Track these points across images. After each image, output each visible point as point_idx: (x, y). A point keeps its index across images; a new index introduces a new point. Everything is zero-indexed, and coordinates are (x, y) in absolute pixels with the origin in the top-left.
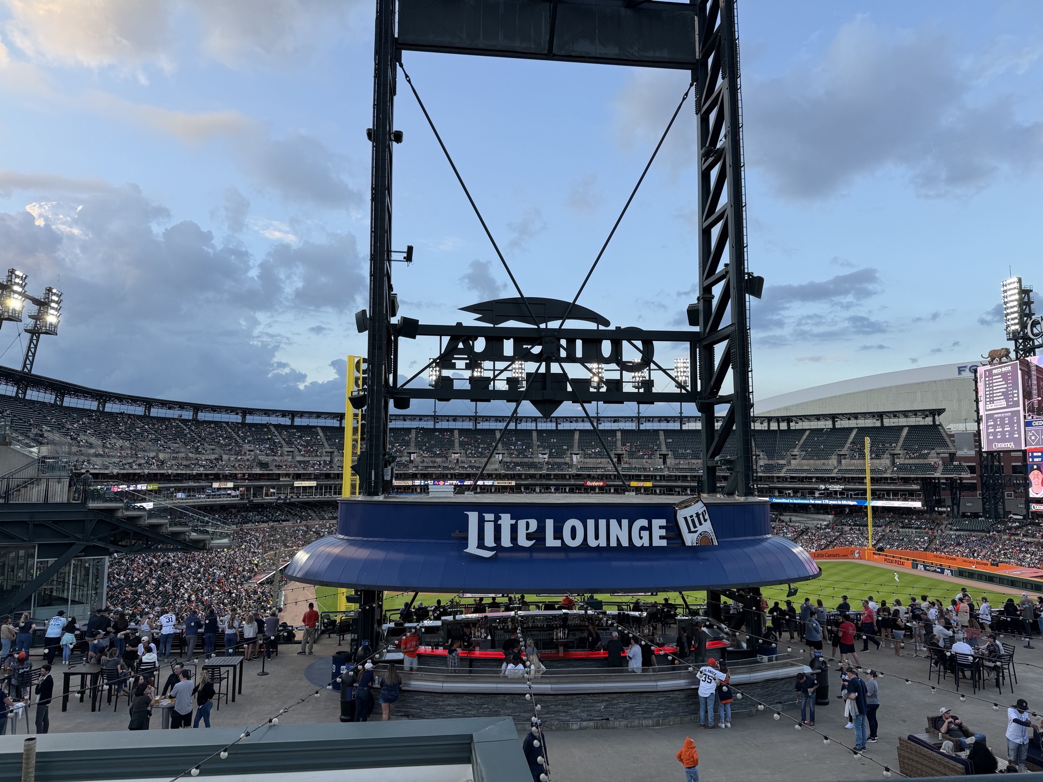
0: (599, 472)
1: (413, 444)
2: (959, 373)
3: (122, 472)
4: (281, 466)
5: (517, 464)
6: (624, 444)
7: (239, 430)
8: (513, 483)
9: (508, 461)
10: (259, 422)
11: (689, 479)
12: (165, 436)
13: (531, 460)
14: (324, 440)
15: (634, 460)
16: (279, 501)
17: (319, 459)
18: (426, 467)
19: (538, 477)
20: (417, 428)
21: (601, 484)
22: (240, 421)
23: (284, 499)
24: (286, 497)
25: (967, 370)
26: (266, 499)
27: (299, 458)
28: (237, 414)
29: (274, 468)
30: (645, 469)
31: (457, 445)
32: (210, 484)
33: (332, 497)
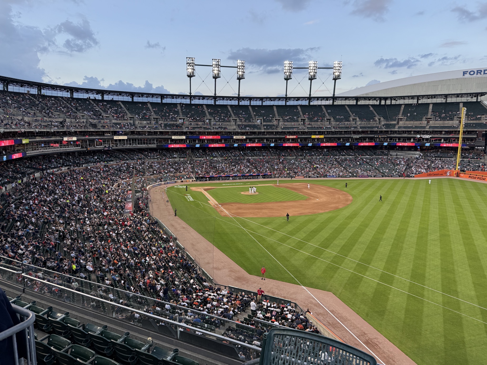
0: (295, 130)
1: (181, 114)
2: (464, 75)
3: (6, 131)
4: (105, 126)
5: (246, 126)
6: (304, 114)
7: (71, 102)
8: (244, 137)
9: (240, 124)
10: (82, 98)
11: (343, 133)
12: (24, 106)
13: (253, 123)
14: (126, 110)
15: (313, 123)
16: (105, 149)
17: (126, 122)
18: (194, 128)
19: (257, 133)
20: (180, 104)
21: (295, 137)
22: (69, 96)
23: (108, 148)
24: (109, 146)
25: (468, 73)
26: (97, 148)
27: (114, 121)
28: (68, 92)
29: (100, 127)
30: (321, 128)
31: (207, 114)
32: (62, 138)
33: (137, 146)
